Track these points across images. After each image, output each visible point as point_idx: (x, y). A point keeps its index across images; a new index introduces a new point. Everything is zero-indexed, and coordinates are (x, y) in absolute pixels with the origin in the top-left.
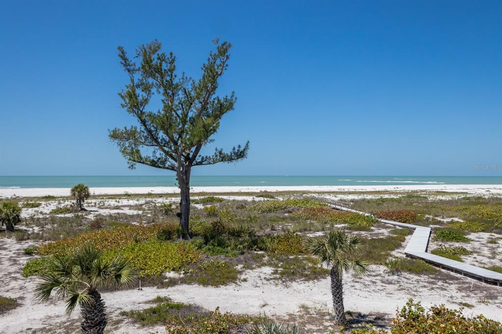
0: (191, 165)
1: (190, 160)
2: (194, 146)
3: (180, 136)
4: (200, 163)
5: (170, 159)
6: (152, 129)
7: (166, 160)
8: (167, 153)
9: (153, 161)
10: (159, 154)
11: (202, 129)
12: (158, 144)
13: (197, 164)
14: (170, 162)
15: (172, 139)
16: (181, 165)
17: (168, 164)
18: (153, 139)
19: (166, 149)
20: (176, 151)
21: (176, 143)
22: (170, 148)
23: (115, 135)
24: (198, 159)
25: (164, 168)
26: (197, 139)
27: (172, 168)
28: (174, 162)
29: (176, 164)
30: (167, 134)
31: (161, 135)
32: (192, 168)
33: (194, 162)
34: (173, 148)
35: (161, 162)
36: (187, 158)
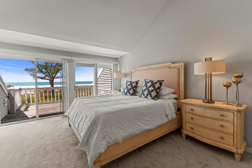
0: (54, 78)
2: (54, 74)
3: (50, 71)
4: (57, 78)
5: (47, 77)
6: (41, 69)
7: (46, 77)
8: (46, 75)
9: (41, 77)
10: (43, 75)
11: (57, 69)
12: (43, 73)
13: (56, 78)
14: (47, 78)
15: (47, 72)
16: (51, 78)
17: (46, 78)
18: (41, 72)
19: (46, 74)
20: (49, 75)
21: (49, 73)
22: (47, 74)
23: (26, 70)
24: (56, 77)
25: (45, 79)
26: (56, 72)
27: (48, 79)
28: (48, 78)
29: (49, 78)
30: (46, 70)
31: (44, 70)
32: (54, 79)
33: (55, 78)
34: (48, 74)
35: (44, 78)
36: (53, 77)
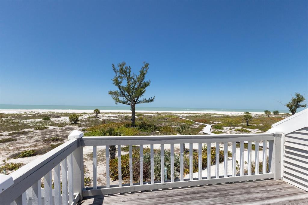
0: (135, 103)
1: (135, 102)
2: (136, 97)
3: (132, 94)
4: (139, 103)
5: (129, 101)
6: (123, 91)
7: (128, 102)
8: (128, 99)
9: (123, 102)
10: (125, 99)
11: (140, 92)
12: (125, 96)
13: (137, 103)
14: (129, 102)
15: (130, 95)
16: (132, 103)
17: (128, 103)
18: (124, 95)
19: (128, 98)
20: (131, 99)
21: (131, 96)
22: (129, 98)
23: (110, 93)
24: (138, 101)
25: (127, 104)
26: (138, 95)
27: (129, 104)
28: (130, 102)
29: (131, 103)
30: (128, 93)
31: (126, 93)
32: (136, 104)
33: (137, 102)
34: (130, 98)
35: (126, 102)
36: (134, 101)
